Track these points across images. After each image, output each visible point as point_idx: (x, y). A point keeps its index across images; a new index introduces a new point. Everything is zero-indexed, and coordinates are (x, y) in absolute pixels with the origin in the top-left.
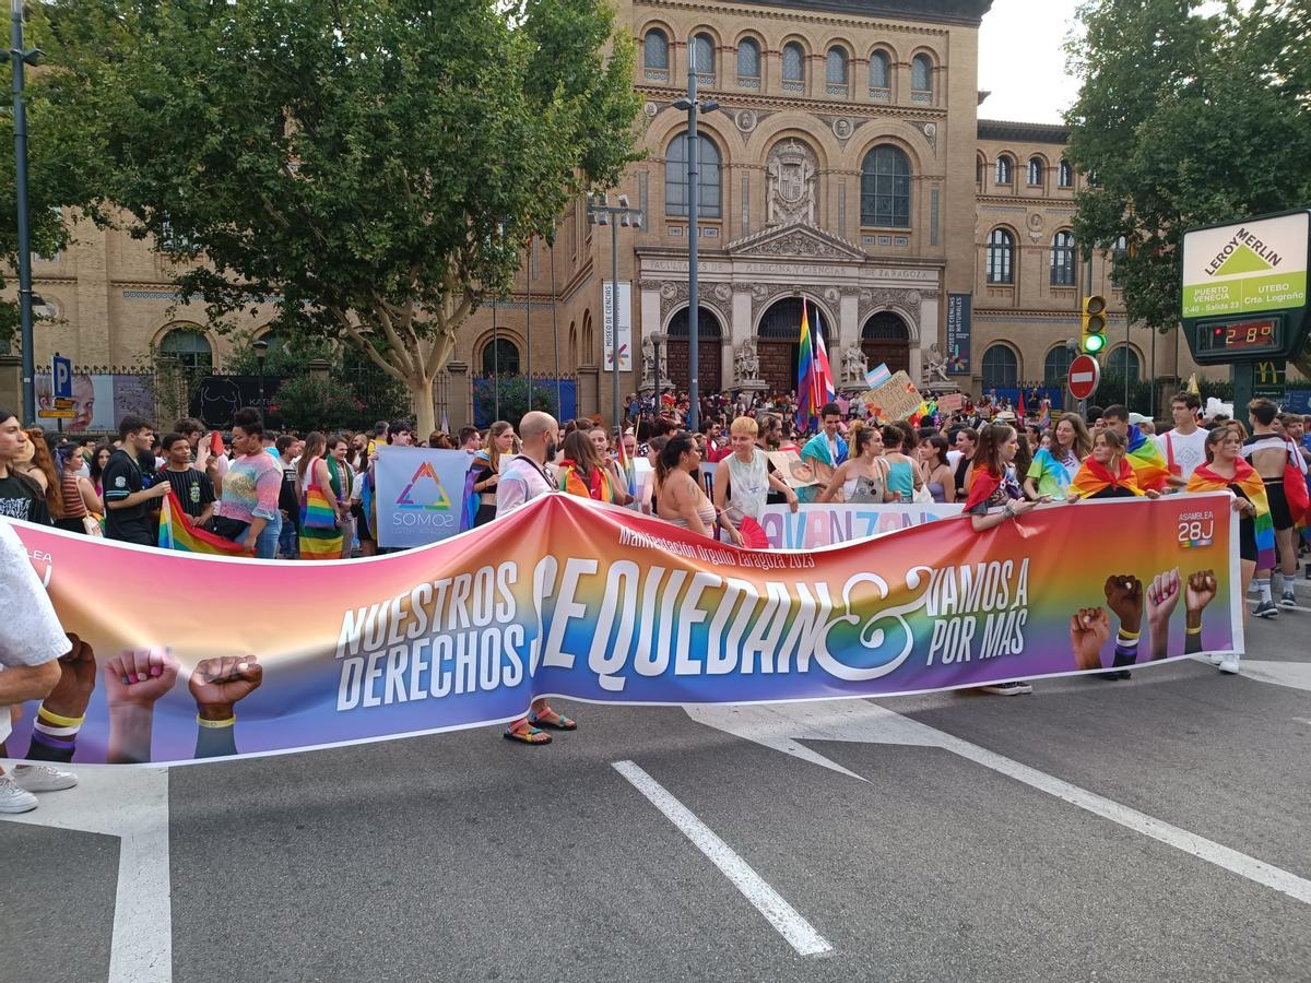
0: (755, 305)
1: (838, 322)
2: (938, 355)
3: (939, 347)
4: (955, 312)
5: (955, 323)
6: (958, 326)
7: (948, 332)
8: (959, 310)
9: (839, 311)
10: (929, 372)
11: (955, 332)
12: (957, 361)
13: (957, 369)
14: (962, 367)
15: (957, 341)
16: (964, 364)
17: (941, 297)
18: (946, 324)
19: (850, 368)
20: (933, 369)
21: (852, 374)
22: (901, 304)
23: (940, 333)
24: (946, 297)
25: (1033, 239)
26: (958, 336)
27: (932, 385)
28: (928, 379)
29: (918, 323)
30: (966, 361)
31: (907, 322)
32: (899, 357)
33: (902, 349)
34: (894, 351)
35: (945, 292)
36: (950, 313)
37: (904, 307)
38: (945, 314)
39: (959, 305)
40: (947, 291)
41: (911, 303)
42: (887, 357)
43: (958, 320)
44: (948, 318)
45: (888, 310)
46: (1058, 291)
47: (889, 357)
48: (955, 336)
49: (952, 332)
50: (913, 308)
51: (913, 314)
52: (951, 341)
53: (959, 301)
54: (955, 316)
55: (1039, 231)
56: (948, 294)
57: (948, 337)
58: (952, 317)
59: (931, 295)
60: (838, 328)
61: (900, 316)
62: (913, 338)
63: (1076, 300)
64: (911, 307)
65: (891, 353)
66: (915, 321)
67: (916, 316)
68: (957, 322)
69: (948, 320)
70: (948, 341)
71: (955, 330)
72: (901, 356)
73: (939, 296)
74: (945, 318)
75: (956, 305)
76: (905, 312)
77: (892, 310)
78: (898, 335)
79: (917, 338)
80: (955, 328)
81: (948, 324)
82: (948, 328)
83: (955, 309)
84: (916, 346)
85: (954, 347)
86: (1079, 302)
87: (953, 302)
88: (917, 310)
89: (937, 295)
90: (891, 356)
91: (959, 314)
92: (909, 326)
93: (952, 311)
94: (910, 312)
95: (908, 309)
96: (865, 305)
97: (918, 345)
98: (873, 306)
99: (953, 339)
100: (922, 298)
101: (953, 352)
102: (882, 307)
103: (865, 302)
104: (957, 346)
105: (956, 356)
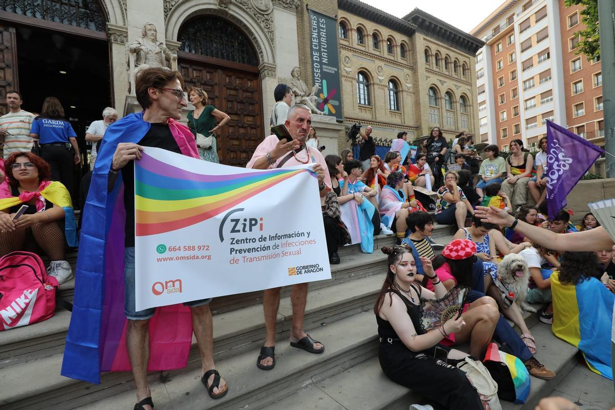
2: (301, 84)
4: (319, 37)
5: (319, 51)
6: (325, 55)
7: (313, 62)
8: (323, 34)
11: (321, 63)
12: (326, 101)
14: (333, 111)
15: (324, 75)
16: (334, 106)
17: (299, 11)
18: (308, 50)
23: (302, 61)
24: (306, 14)
25: (347, 72)
26: (326, 69)
29: (271, 41)
30: (336, 103)
31: (255, 38)
32: (246, 91)
33: (251, 80)
34: (237, 83)
35: (305, 5)
36: (313, 36)
37: (248, 10)
38: (307, 36)
39: (323, 29)
40: (307, 5)
41: (257, 7)
42: (228, 88)
43: (324, 48)
44: (311, 42)
45: (223, 8)
46: (362, 108)
47: (231, 89)
48: (321, 68)
49: (317, 62)
50: (262, 16)
51: (262, 25)
52: (317, 73)
53: (323, 23)
54: (320, 42)
55: (349, 67)
56: (308, 9)
57: (313, 67)
58: (315, 41)
59: (287, 4)
60: (121, 8)
61: (245, 25)
62: (266, 60)
63: (372, 115)
64: (259, 15)
65: (234, 84)
66: (267, 38)
67: (267, 30)
68: (322, 50)
69: (311, 44)
70: (313, 72)
71: (321, 60)
72: (250, 90)
73: (297, 8)
74: (308, 42)
75: (319, 28)
76: (251, 21)
77: (227, 9)
78: (243, 58)
79: (271, 61)
80: (320, 57)
81: (312, 49)
82: (312, 56)
83: (319, 32)
84: (270, 73)
85: (321, 83)
86: (374, 116)
87: (315, 22)
88: (267, 20)
89: (294, 7)
90: (235, 89)
91: (323, 40)
92: (259, 46)
93: (315, 35)
94: (258, 22)
95: (253, 16)
97: (273, 73)
99: (319, 71)
100: (274, 5)
102: (212, 1)
104: (324, 82)
105: (325, 95)
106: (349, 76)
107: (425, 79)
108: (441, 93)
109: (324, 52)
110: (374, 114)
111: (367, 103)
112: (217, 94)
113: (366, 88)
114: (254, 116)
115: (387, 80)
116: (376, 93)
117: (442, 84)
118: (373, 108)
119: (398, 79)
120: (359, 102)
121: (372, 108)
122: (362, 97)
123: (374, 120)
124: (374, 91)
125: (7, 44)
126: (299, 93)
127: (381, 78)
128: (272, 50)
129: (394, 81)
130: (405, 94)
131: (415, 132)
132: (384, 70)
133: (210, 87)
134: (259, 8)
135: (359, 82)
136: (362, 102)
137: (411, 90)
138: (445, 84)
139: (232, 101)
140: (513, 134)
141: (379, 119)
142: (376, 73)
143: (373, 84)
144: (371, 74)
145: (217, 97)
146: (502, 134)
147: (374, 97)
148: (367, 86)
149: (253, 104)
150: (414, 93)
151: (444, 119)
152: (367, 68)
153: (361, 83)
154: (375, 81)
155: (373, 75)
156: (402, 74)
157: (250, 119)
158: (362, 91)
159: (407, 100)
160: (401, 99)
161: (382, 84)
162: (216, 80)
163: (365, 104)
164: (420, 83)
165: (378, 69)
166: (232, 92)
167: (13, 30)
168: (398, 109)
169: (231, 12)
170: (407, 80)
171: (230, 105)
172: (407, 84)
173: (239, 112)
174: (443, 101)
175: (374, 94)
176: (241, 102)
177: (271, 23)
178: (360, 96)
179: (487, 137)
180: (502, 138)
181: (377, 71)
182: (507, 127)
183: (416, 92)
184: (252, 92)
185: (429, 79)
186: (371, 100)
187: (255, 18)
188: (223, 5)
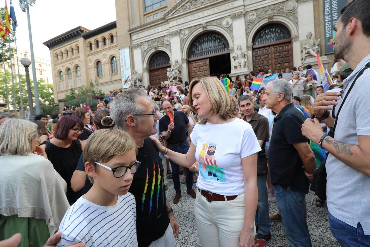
0: (182, 42)
1: (232, 37)
4: (331, 5)
5: (331, 14)
6: (335, 14)
8: (334, 2)
9: (232, 31)
11: (332, 21)
18: (322, 17)
20: (307, 51)
22: (280, 13)
27: (306, 62)
29: (297, 23)
31: (287, 26)
32: (285, 51)
33: (287, 46)
34: (280, 49)
36: (326, 7)
37: (283, 15)
38: (321, 9)
42: (275, 53)
44: (324, 11)
45: (270, 21)
49: (328, 21)
50: (291, 13)
51: (291, 18)
57: (325, 25)
58: (327, 10)
62: (293, 34)
64: (289, 14)
65: (278, 50)
66: (293, 22)
67: (294, 19)
68: (333, 12)
69: (324, 13)
70: (325, 28)
71: (332, 19)
72: (286, 50)
74: (322, 12)
76: (285, 19)
77: (272, 20)
78: (283, 37)
79: (296, 34)
80: (332, 17)
81: (325, 16)
82: (324, 19)
83: (331, 2)
84: (296, 40)
88: (294, 14)
90: (279, 52)
91: (334, 5)
92: (290, 28)
93: (327, 5)
94: (289, 17)
95: (286, 16)
96: (251, 23)
97: (298, 39)
98: (258, 21)
99: (330, 26)
100: (298, 4)
101: (330, 36)
102: (265, 20)
103: (251, 21)
114: (289, 62)
125: (207, 63)
133: (267, 56)
134: (289, 10)
139: (277, 59)
145: (270, 59)
149: (289, 57)
157: (287, 64)
166: (278, 54)
167: (208, 59)
169: (274, 20)
173: (281, 62)
176: (282, 57)
177: (296, 14)
184: (288, 51)
187: (287, 16)
188: (270, 19)
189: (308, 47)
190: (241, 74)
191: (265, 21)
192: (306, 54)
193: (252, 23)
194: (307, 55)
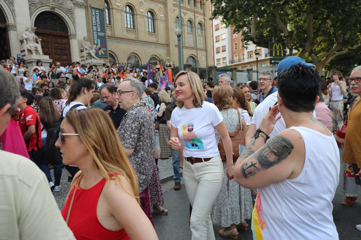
1: (13, 12)
2: (88, 43)
3: (89, 39)
4: (96, 19)
5: (96, 26)
6: (99, 27)
7: (93, 31)
8: (98, 18)
9: (12, 3)
10: (85, 53)
11: (97, 31)
12: (100, 49)
13: (100, 54)
14: (103, 53)
15: (99, 37)
16: (104, 51)
17: (86, 8)
18: (91, 26)
19: (26, 46)
20: (87, 51)
21: (29, 51)
22: (61, 8)
23: (88, 31)
24: (89, 9)
25: (117, 6)
26: (100, 34)
27: (87, 61)
28: (84, 58)
29: (74, 23)
30: (105, 49)
31: (66, 21)
32: (63, 44)
33: (65, 39)
34: (59, 40)
35: (89, 5)
36: (93, 19)
37: (63, 10)
38: (90, 19)
39: (98, 15)
40: (90, 5)
41: (67, 8)
42: (54, 43)
43: (98, 24)
45: (52, 11)
46: (129, 31)
47: (56, 44)
48: (97, 34)
49: (95, 31)
50: (69, 12)
51: (70, 16)
52: (95, 36)
53: (97, 12)
54: (96, 22)
55: (119, 3)
56: (90, 7)
57: (93, 34)
58: (94, 22)
59: (80, 6)
60: (13, 16)
61: (61, 16)
62: (72, 32)
63: (136, 36)
64: (68, 12)
65: (57, 41)
66: (71, 21)
67: (72, 18)
68: (98, 25)
69: (92, 23)
70: (93, 36)
71: (97, 30)
73: (85, 7)
74: (91, 22)
75: (96, 15)
76: (64, 14)
77: (54, 11)
78: (61, 30)
79: (74, 32)
80: (97, 28)
81: (93, 25)
82: (93, 28)
83: (96, 17)
84: (74, 37)
85: (97, 40)
86: (137, 37)
87: (94, 12)
88: (72, 13)
89: (84, 6)
90: (58, 44)
91: (98, 20)
92: (68, 24)
94: (68, 15)
95: (65, 12)
96: (33, 4)
97: (75, 37)
98: (41, 6)
99: (96, 35)
100: (74, 6)
101: (97, 43)
102: (47, 7)
103: (33, 2)
104: (99, 40)
105: (99, 46)
106: (119, 8)
107: (173, 11)
108: (184, 21)
109: (98, 26)
110: (137, 35)
111: (132, 27)
112: (50, 46)
113: (131, 17)
114: (66, 55)
115: (147, 11)
116: (138, 21)
117: (185, 15)
118: (137, 32)
119: (153, 10)
120: (126, 26)
121: (135, 31)
122: (129, 23)
123: (137, 39)
124: (137, 20)
126: (88, 49)
127: (142, 10)
128: (74, 27)
129: (152, 12)
130: (159, 21)
131: (166, 48)
132: (144, 5)
135: (126, 12)
136: (129, 26)
137: (163, 19)
138: (187, 15)
140: (241, 47)
141: (140, 39)
142: (138, 7)
143: (136, 14)
144: (135, 8)
146: (234, 47)
147: (137, 24)
148: (133, 15)
149: (66, 50)
150: (165, 21)
151: (186, 39)
152: (132, 3)
153: (128, 13)
154: (138, 13)
155: (136, 8)
156: (157, 8)
157: (65, 56)
158: (128, 19)
159: (161, 26)
160: (156, 25)
161: (143, 14)
162: (49, 41)
163: (131, 28)
164: (169, 15)
165: (140, 4)
166: (56, 45)
168: (154, 32)
169: (56, 11)
170: (160, 11)
171: (56, 51)
172: (160, 15)
173: (60, 54)
174: (186, 27)
175: (137, 22)
176: (61, 49)
177: (73, 15)
178: (127, 22)
179: (225, 48)
180: (234, 50)
181: (139, 5)
182: (237, 42)
183: (166, 21)
184: (65, 45)
185: (175, 12)
186: (135, 25)
187: (67, 13)
188: (53, 9)
189: (89, 49)
190: (44, 61)
191: (47, 9)
192: (87, 53)
193: (35, 5)
194: (87, 55)
